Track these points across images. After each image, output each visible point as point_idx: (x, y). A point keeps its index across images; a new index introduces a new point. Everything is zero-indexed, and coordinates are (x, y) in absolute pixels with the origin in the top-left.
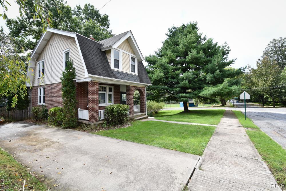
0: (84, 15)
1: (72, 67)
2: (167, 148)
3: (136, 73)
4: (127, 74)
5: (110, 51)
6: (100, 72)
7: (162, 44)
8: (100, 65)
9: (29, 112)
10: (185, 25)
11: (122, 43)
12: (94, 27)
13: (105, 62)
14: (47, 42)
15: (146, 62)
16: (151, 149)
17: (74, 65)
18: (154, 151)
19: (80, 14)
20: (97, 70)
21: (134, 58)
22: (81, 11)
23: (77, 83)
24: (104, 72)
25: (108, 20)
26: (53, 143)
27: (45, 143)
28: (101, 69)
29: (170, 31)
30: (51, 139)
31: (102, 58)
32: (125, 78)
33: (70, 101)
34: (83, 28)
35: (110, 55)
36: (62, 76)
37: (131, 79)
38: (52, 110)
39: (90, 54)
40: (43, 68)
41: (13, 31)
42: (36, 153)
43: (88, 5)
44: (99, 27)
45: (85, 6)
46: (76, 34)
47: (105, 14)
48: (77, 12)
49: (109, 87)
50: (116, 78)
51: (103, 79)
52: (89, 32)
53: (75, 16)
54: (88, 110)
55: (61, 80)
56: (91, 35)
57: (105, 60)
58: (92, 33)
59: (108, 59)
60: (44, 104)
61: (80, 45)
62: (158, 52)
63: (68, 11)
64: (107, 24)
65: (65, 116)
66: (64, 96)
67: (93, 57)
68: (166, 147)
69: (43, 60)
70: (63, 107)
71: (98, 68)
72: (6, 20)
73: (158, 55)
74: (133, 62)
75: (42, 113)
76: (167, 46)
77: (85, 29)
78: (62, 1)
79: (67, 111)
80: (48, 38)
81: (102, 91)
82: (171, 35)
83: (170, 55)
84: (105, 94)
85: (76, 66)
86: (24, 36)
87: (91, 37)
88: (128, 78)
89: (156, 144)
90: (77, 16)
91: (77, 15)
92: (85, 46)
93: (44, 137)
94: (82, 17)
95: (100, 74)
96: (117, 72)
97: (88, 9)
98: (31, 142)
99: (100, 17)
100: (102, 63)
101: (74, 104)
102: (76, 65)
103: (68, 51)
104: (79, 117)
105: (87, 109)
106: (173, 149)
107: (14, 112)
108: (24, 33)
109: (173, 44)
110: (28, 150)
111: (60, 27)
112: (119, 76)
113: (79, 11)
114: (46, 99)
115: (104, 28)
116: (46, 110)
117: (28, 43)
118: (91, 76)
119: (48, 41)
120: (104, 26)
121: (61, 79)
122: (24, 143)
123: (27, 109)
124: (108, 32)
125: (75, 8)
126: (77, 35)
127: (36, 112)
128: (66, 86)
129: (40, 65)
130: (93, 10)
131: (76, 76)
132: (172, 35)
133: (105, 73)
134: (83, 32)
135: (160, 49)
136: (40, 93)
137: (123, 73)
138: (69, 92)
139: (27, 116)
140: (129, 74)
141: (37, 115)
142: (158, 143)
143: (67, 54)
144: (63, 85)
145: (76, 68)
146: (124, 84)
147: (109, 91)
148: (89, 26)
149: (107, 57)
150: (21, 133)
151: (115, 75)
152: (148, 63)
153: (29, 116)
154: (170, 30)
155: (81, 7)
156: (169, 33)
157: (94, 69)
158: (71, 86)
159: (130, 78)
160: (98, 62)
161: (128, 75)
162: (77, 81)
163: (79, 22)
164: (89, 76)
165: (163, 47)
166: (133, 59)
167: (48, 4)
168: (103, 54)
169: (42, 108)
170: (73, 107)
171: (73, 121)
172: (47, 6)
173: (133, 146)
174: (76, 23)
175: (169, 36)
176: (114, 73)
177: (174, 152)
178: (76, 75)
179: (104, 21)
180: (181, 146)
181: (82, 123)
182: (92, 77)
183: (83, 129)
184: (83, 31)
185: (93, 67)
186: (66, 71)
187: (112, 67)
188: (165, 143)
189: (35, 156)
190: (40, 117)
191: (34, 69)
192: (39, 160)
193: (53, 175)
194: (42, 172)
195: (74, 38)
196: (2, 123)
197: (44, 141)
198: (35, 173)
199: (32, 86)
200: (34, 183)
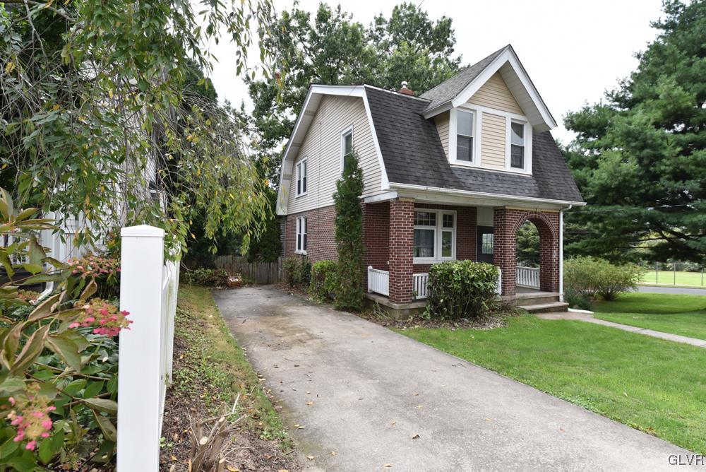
1: (355, 169)
2: (615, 419)
3: (528, 169)
4: (497, 175)
5: (445, 117)
6: (418, 174)
7: (638, 62)
8: (418, 155)
9: (280, 268)
11: (482, 87)
12: (411, 61)
13: (433, 146)
14: (312, 117)
15: (571, 132)
16: (553, 407)
17: (362, 163)
18: (561, 413)
19: (383, 36)
20: (412, 170)
21: (522, 126)
22: (384, 26)
23: (367, 204)
24: (429, 174)
25: (449, 31)
26: (312, 337)
27: (298, 335)
28: (421, 167)
30: (309, 330)
31: (426, 138)
32: (490, 188)
33: (351, 247)
34: (386, 69)
35: (446, 125)
36: (337, 191)
37: (508, 190)
38: (316, 265)
39: (396, 131)
40: (306, 175)
41: (258, 105)
42: (279, 351)
43: (402, 6)
44: (426, 55)
45: (394, 11)
46: (365, 87)
47: (444, 17)
48: (376, 31)
49: (446, 213)
50: (460, 187)
51: (426, 192)
52: (400, 76)
53: (371, 42)
54: (388, 272)
55: (334, 200)
56: (403, 83)
57: (432, 143)
58: (407, 77)
59: (441, 138)
60: (305, 253)
61: (372, 113)
62: (616, 92)
63: (353, 37)
64: (449, 41)
65: (339, 282)
66: (338, 234)
67: (403, 137)
68: (613, 412)
69: (306, 158)
70: (335, 261)
71: (414, 166)
72: (248, 86)
73: (617, 103)
74: (520, 138)
75: (300, 271)
76: (656, 65)
77: (390, 70)
78: (343, 17)
79: (343, 272)
80: (313, 109)
81: (427, 224)
82: (678, 22)
83: (669, 96)
84: (433, 231)
85: (363, 165)
86: (278, 113)
87: (404, 87)
88: (500, 185)
89: (574, 395)
90: (375, 43)
91: (376, 39)
92: (385, 114)
93: (298, 322)
94: (386, 40)
95: (417, 181)
96: (464, 171)
97: (400, 17)
99: (430, 28)
100: (424, 151)
101: (358, 255)
102: (365, 161)
103: (351, 130)
104: (369, 287)
105: (386, 268)
106: (641, 428)
107: (257, 266)
108: (276, 105)
109: (685, 52)
110: (268, 343)
111: (340, 77)
112: (472, 182)
113: (381, 29)
114: (310, 242)
115: (440, 56)
116: (308, 265)
117: (283, 124)
118: (394, 187)
119: (314, 115)
120: (441, 50)
121: (334, 197)
122: (264, 328)
123: (278, 263)
124: (449, 64)
125: (371, 24)
126: (367, 90)
127: (291, 268)
128: (342, 213)
129: (300, 168)
130: (411, 15)
131: (365, 189)
132: (681, 22)
133: (431, 176)
134: (387, 78)
135: (629, 79)
136: (300, 229)
137: (483, 173)
138: (349, 228)
140: (504, 175)
141: (292, 275)
142: (582, 393)
143: (348, 138)
144: (336, 210)
145: (364, 169)
146: (486, 204)
147: (445, 225)
148: (401, 60)
149: (439, 132)
150: (263, 308)
151: (458, 180)
152: (577, 134)
153: (279, 277)
154: (669, 7)
155: (384, 17)
156: (665, 18)
157: (403, 168)
158: (353, 213)
159: (506, 186)
160: (414, 150)
161: (500, 177)
162: (366, 201)
163: (380, 56)
164: (391, 187)
165: (638, 71)
166: (518, 129)
167: (317, 31)
168: (429, 127)
169: (301, 262)
170: (355, 261)
171: (355, 295)
172: (314, 36)
173: (496, 383)
174: (373, 60)
175: (666, 27)
176: (457, 174)
177: (641, 436)
178: (363, 187)
179: (441, 36)
180: (680, 426)
181: (374, 302)
182: (398, 189)
183: (376, 317)
184: (385, 75)
185: (402, 164)
186: (343, 179)
187: (452, 158)
188: (614, 401)
189: (277, 357)
190: (298, 279)
191: (290, 177)
192: (282, 367)
193: (299, 405)
194: (281, 391)
195: (362, 98)
196: (238, 285)
197: (295, 331)
198: (270, 390)
199: (286, 214)
200: (263, 410)
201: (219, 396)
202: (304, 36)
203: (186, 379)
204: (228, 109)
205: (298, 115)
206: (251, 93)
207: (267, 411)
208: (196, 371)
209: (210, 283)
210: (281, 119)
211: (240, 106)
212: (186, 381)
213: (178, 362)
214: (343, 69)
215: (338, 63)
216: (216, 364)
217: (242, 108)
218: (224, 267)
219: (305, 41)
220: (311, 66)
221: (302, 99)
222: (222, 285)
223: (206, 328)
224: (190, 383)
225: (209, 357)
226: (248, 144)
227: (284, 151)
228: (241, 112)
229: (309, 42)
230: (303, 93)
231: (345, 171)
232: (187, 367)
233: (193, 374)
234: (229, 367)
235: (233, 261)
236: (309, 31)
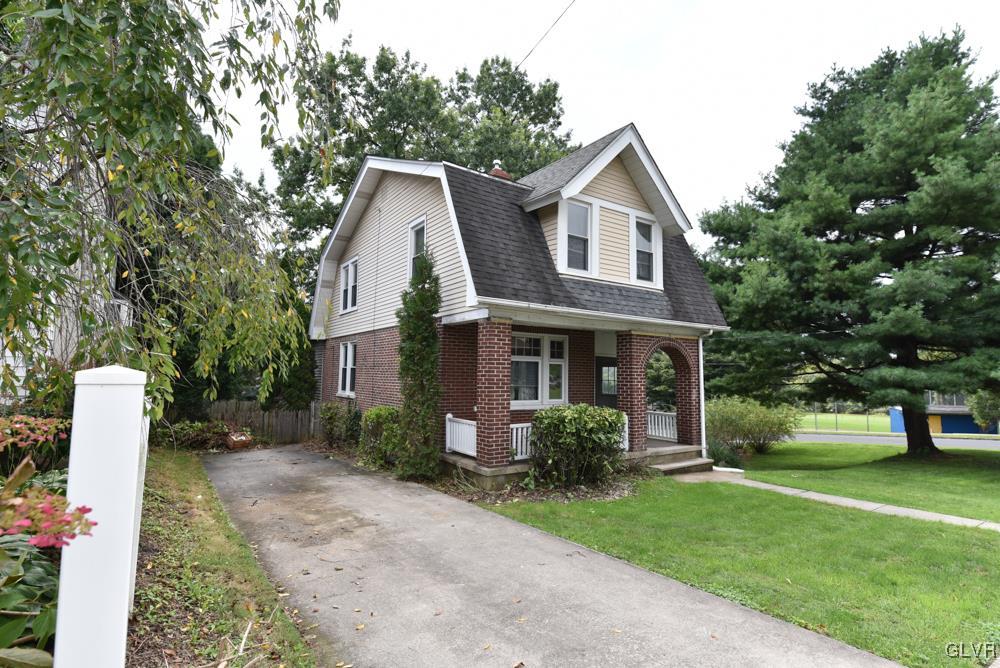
0: (480, 97)
1: (429, 277)
2: (778, 616)
3: (658, 283)
4: (620, 289)
5: (552, 210)
6: (516, 286)
7: (782, 155)
8: (516, 261)
9: (313, 419)
10: (895, 54)
11: (599, 174)
12: (506, 133)
13: (537, 249)
14: (367, 201)
15: (709, 236)
16: (701, 606)
17: (438, 267)
18: (711, 614)
19: (467, 97)
20: (508, 279)
21: (649, 227)
22: (469, 85)
23: (445, 325)
24: (531, 286)
25: (556, 99)
26: (362, 523)
27: (341, 520)
28: (520, 276)
29: (818, 92)
30: (358, 511)
31: (527, 237)
32: (611, 306)
33: (422, 387)
34: (472, 142)
35: (552, 222)
36: (402, 306)
37: (634, 309)
38: (369, 413)
39: (486, 227)
40: (356, 281)
41: (286, 179)
42: (311, 548)
43: (493, 60)
44: (525, 127)
45: (483, 66)
46: (445, 165)
47: (548, 80)
48: (458, 90)
49: (553, 339)
50: (573, 304)
51: (528, 310)
52: (491, 152)
53: (451, 104)
54: (474, 423)
55: (397, 319)
56: (495, 161)
57: (534, 243)
58: (500, 154)
59: (547, 239)
60: (352, 395)
61: (454, 201)
62: (759, 190)
63: (428, 94)
64: (555, 112)
65: (404, 438)
66: (403, 369)
67: (496, 235)
68: (775, 607)
69: (356, 258)
70: (398, 406)
71: (511, 274)
72: (272, 150)
73: (762, 203)
74: (646, 242)
75: (345, 423)
76: (803, 159)
77: (477, 144)
78: (413, 68)
79: (410, 423)
80: (368, 190)
81: (528, 353)
82: (825, 109)
83: (819, 197)
84: (537, 363)
85: (441, 271)
86: (316, 192)
87: (497, 167)
88: (624, 303)
89: (726, 586)
90: (457, 106)
91: (458, 101)
92: (471, 203)
93: (340, 501)
94: (471, 104)
95: (516, 295)
96: (578, 282)
97: (490, 75)
98: (306, 512)
99: (531, 92)
100: (525, 255)
101: (432, 399)
102: (443, 266)
103: (423, 222)
104: (448, 445)
105: (472, 416)
106: (810, 626)
107: (277, 416)
108: (313, 180)
109: (835, 146)
110: (293, 536)
111: (407, 148)
112: (587, 297)
113: (465, 88)
114: (360, 379)
115: (543, 130)
116: (356, 413)
117: (322, 208)
118: (485, 303)
119: (370, 198)
120: (545, 123)
121: (398, 314)
122: (287, 513)
123: (310, 410)
124: (556, 141)
125: (451, 81)
126: (447, 169)
127: (330, 418)
128: (410, 338)
129: (347, 271)
130: (505, 74)
131: (443, 304)
132: (829, 110)
133: (534, 289)
134: (473, 153)
135: (773, 174)
136: (345, 360)
137: (602, 286)
138: (419, 359)
139: (309, 432)
140: (627, 289)
141: (332, 429)
142: (736, 584)
143: (419, 233)
144: (401, 333)
145: (441, 276)
146: (606, 327)
147: (553, 356)
148: (492, 131)
149: (544, 230)
150: (284, 481)
151: (569, 295)
152: (716, 239)
153: (312, 432)
154: (815, 91)
155: (469, 72)
156: (811, 104)
157: (496, 277)
158: (425, 339)
159: (632, 304)
160: (512, 253)
161: (623, 293)
162: (444, 321)
163: (462, 124)
164: (480, 303)
165: (784, 165)
166: (644, 230)
167: (375, 84)
168: (531, 222)
169: (345, 408)
170: (428, 408)
171: (428, 457)
172: (371, 90)
174: (454, 127)
175: (812, 115)
176: (568, 286)
177: (810, 637)
178: (440, 301)
179: (545, 103)
180: (856, 619)
181: (454, 466)
182: (489, 306)
183: (458, 489)
184: (471, 149)
185: (495, 272)
186: (411, 290)
187: (562, 266)
188: (775, 591)
189: (308, 557)
190: (340, 435)
191: (332, 285)
192: (316, 573)
193: (344, 632)
194: (315, 611)
195: (439, 179)
196: (245, 446)
197: (337, 515)
198: (296, 611)
199: (324, 338)
200: (286, 644)
201: (213, 627)
202: (356, 89)
203: (157, 602)
204: (239, 182)
205: (346, 195)
206: (276, 162)
207: (291, 646)
208: (173, 588)
209: (198, 444)
210: (319, 201)
211: (258, 179)
212: (158, 606)
213: (143, 575)
214: (411, 137)
215: (405, 129)
216: (208, 574)
217: (261, 181)
218: (223, 419)
219: (359, 95)
220: (366, 131)
221: (352, 174)
222: (218, 447)
223: (191, 516)
224: (164, 608)
225: (196, 563)
226: (268, 233)
227: (323, 247)
228: (258, 187)
229: (363, 97)
230: (353, 166)
231: (414, 278)
232: (158, 582)
233: (169, 593)
234: (230, 577)
235: (238, 409)
236: (365, 83)
